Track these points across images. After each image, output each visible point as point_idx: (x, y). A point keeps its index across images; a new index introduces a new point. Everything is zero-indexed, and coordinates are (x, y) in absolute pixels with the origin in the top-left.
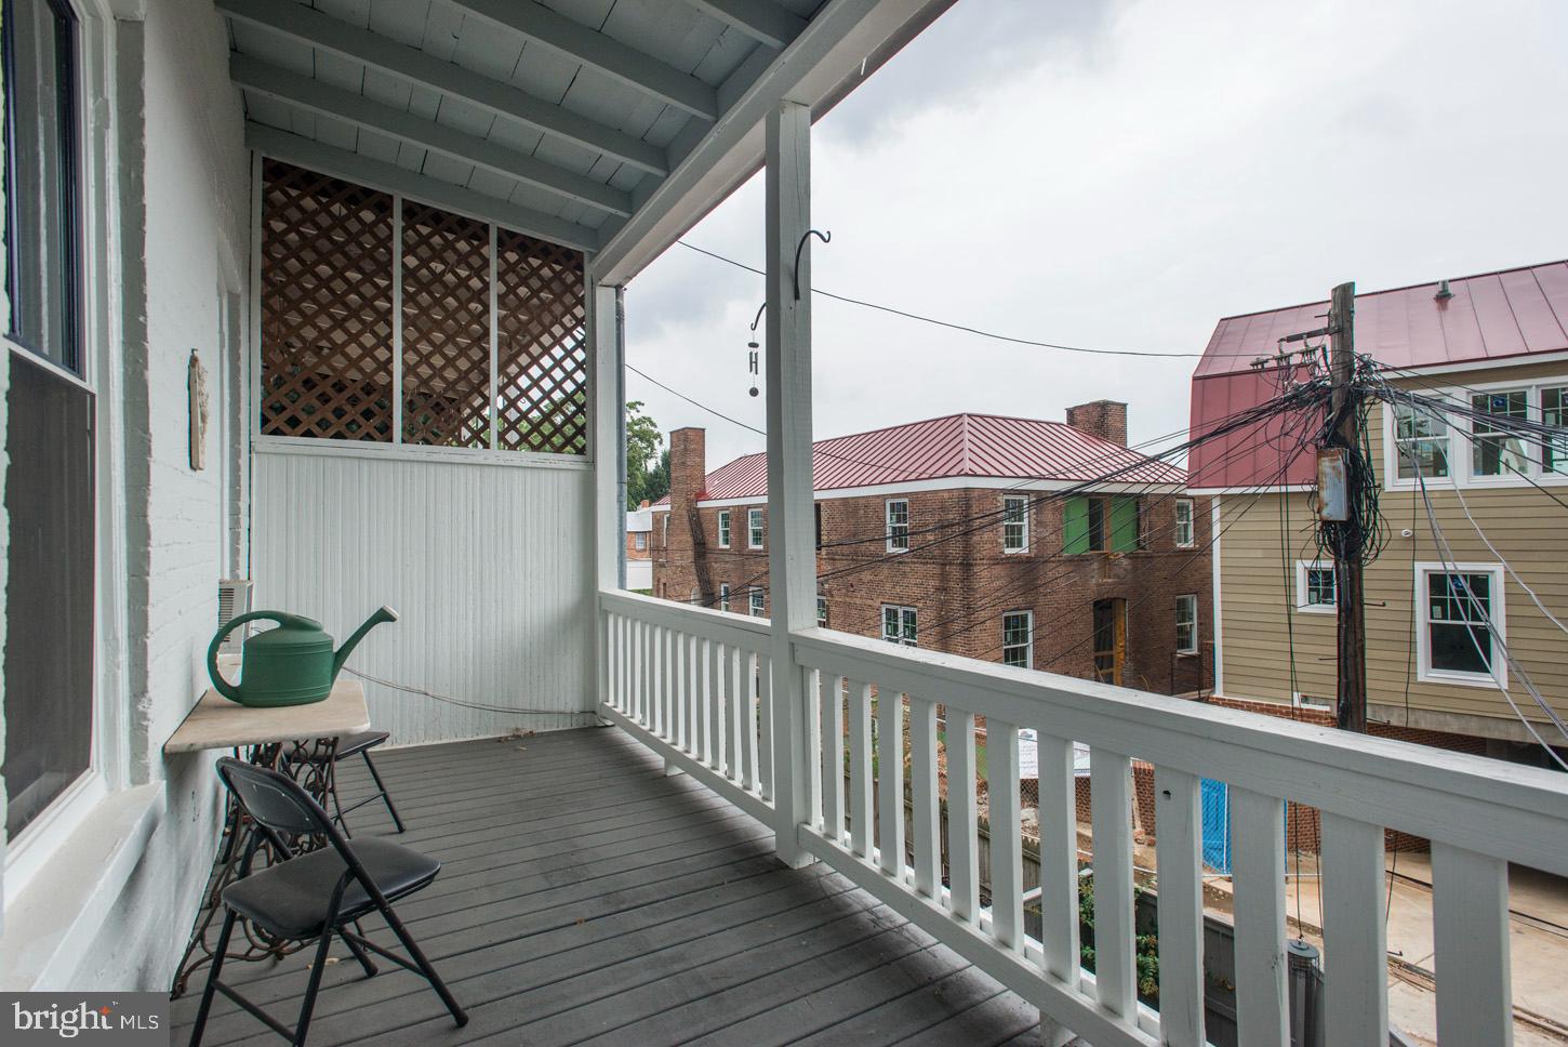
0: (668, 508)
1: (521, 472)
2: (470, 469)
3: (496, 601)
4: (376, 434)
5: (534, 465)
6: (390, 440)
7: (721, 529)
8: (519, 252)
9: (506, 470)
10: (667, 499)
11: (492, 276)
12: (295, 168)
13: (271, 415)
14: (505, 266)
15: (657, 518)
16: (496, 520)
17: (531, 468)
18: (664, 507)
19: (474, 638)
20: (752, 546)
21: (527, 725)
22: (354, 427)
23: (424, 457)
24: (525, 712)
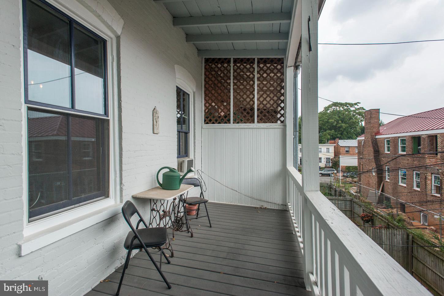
0: (363, 138)
1: (264, 130)
2: (249, 129)
3: (256, 167)
4: (227, 122)
5: (267, 127)
6: (230, 123)
7: (386, 145)
8: (264, 63)
9: (259, 129)
10: (363, 135)
11: (256, 73)
12: (210, 58)
13: (206, 119)
14: (260, 69)
15: (359, 142)
16: (256, 144)
17: (266, 128)
18: (362, 138)
19: (250, 178)
20: (400, 152)
21: (266, 205)
22: (222, 120)
23: (238, 127)
24: (264, 201)
